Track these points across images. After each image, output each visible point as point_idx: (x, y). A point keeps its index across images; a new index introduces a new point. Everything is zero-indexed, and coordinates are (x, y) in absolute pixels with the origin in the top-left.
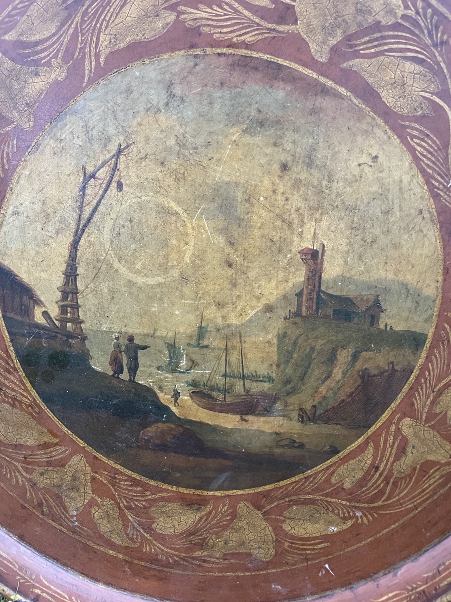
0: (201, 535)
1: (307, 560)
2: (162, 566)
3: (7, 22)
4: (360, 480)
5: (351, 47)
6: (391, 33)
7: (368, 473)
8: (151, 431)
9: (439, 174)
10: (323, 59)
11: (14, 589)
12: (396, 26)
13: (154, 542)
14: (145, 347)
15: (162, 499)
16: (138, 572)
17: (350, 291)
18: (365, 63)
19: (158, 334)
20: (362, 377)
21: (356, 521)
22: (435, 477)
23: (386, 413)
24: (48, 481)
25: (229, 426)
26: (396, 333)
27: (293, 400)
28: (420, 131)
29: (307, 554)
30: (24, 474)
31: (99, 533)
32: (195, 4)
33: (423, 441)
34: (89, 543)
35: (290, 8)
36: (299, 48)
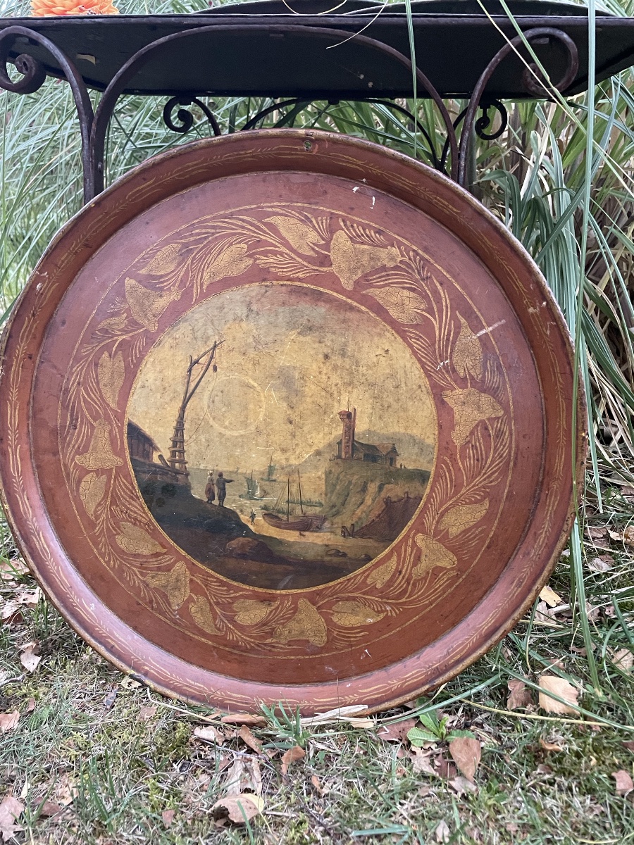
0: (271, 625)
1: (351, 646)
2: (241, 651)
3: (142, 262)
4: (388, 581)
5: (367, 281)
6: (393, 272)
7: (393, 576)
8: (234, 544)
9: (430, 362)
10: (350, 288)
11: (130, 666)
12: (396, 268)
13: (236, 631)
14: (231, 481)
15: (242, 596)
16: (223, 656)
17: (375, 441)
18: (377, 291)
19: (240, 471)
20: (386, 503)
21: (387, 614)
22: (443, 581)
23: (405, 529)
24: (158, 583)
25: (292, 540)
26: (408, 471)
27: (338, 520)
28: (416, 334)
29: (351, 641)
30: (140, 577)
31: (194, 625)
32: (265, 253)
33: (433, 551)
34: (187, 632)
35: (327, 257)
36: (334, 281)
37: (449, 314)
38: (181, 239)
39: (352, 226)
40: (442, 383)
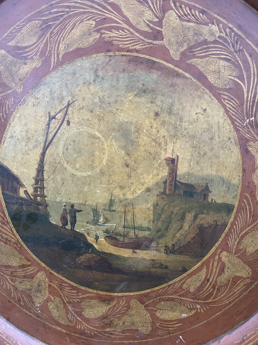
0: (110, 319)
1: (169, 333)
2: (87, 337)
3: (10, 36)
4: (199, 287)
5: (192, 52)
6: (212, 45)
7: (203, 283)
8: (83, 258)
9: (239, 119)
10: (177, 58)
12: (215, 42)
13: (83, 322)
14: (80, 211)
15: (88, 297)
16: (74, 340)
17: (192, 181)
18: (199, 61)
19: (87, 203)
20: (199, 229)
21: (197, 311)
22: (241, 286)
23: (213, 249)
24: (24, 287)
25: (126, 256)
26: (218, 204)
27: (161, 241)
28: (229, 97)
29: (169, 330)
30: (11, 282)
31: (52, 317)
32: (110, 29)
33: (234, 265)
34: (46, 323)
35: (160, 32)
36: (164, 53)
37: (256, 80)
38: (42, 16)
39: (181, 7)
40: (247, 136)
